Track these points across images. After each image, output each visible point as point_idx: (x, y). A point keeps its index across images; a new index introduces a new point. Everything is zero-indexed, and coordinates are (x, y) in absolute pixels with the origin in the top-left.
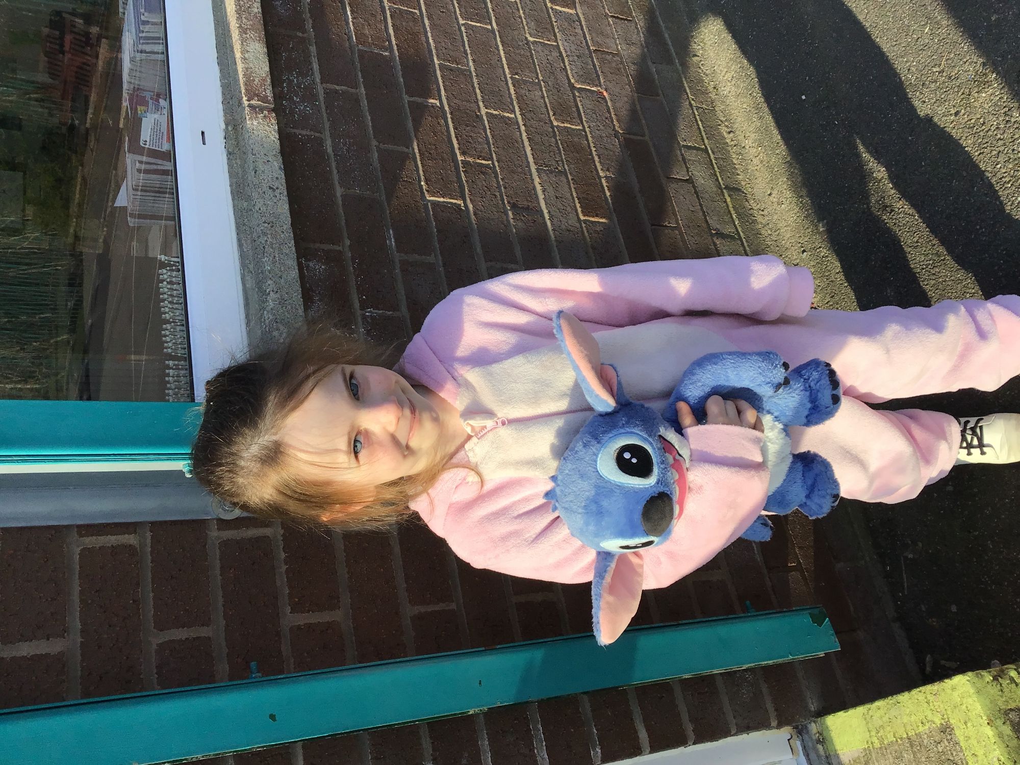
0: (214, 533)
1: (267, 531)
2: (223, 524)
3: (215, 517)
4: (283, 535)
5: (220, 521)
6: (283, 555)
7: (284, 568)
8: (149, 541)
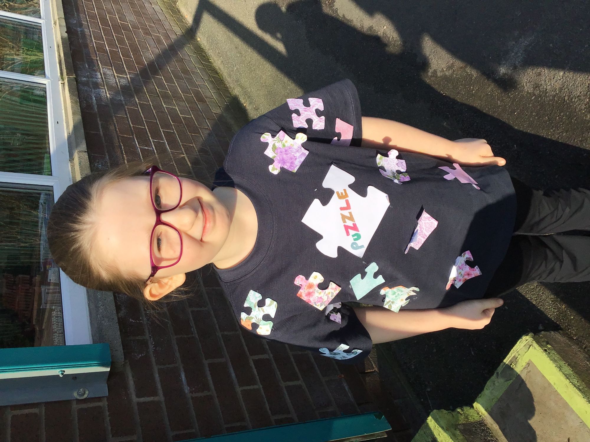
0: (75, 407)
1: (100, 404)
2: (78, 401)
3: (75, 399)
4: (108, 405)
5: (78, 400)
6: (108, 413)
7: (108, 418)
8: (44, 412)
